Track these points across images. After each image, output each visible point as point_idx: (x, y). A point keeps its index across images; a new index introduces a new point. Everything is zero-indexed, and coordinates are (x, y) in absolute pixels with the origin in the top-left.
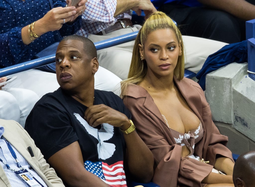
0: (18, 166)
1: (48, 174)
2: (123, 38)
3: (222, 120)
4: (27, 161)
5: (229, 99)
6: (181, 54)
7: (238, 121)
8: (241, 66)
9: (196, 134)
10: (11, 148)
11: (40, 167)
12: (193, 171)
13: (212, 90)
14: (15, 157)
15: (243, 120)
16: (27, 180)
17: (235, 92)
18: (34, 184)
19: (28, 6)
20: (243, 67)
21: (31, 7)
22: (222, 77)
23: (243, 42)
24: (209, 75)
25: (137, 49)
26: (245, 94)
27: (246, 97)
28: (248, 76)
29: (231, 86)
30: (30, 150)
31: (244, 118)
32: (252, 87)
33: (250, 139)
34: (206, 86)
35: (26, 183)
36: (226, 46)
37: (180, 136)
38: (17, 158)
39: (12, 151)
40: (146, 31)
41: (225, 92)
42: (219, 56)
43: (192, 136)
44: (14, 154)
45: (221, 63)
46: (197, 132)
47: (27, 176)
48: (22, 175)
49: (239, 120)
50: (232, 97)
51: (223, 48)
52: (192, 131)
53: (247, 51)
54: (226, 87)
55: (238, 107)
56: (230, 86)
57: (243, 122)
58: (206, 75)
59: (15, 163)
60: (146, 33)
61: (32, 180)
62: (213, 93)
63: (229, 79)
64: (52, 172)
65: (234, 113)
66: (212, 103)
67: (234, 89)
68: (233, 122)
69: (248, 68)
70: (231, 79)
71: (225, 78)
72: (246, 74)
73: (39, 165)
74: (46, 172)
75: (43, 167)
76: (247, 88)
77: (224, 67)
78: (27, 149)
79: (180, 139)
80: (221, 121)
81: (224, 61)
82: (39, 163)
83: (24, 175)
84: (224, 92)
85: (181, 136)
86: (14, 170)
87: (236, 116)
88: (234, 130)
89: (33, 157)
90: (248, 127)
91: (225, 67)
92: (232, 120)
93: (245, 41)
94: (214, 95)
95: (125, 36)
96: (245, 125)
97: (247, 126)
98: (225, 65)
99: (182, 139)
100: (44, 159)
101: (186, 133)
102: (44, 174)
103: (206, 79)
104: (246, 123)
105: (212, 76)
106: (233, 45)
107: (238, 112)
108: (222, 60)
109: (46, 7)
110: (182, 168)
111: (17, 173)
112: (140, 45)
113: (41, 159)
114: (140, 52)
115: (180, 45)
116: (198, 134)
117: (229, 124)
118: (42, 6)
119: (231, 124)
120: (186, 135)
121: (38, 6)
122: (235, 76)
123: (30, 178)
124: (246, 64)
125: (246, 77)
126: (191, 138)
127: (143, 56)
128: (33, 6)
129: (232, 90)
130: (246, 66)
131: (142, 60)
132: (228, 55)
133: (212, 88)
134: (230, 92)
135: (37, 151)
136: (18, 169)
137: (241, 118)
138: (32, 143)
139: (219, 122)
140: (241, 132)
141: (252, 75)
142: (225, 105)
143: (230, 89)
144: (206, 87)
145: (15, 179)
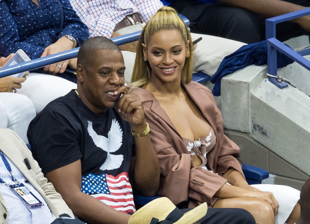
0: (13, 180)
1: (46, 189)
2: (130, 37)
3: (239, 128)
4: (22, 174)
5: (247, 105)
6: (189, 55)
7: (256, 130)
8: (260, 68)
9: (208, 141)
10: (5, 160)
11: (37, 181)
12: (204, 185)
13: (228, 95)
14: (9, 169)
15: (262, 129)
16: (22, 195)
17: (253, 97)
18: (31, 200)
19: (41, 13)
20: (262, 70)
21: (44, 15)
22: (239, 81)
23: (263, 42)
24: (225, 78)
25: (141, 48)
26: (264, 100)
27: (265, 103)
28: (267, 80)
29: (249, 90)
30: (26, 162)
31: (263, 126)
32: (272, 91)
33: (270, 150)
34: (221, 90)
35: (22, 198)
36: (244, 46)
37: (189, 143)
38: (11, 171)
39: (6, 163)
40: (150, 31)
41: (243, 97)
42: (236, 58)
43: (203, 143)
44: (8, 166)
45: (238, 65)
46: (208, 139)
47: (24, 190)
48: (17, 190)
49: (257, 128)
50: (250, 104)
51: (240, 48)
52: (203, 138)
53: (267, 52)
54: (244, 91)
55: (256, 114)
56: (247, 91)
57: (261, 130)
58: (221, 79)
59: (9, 176)
60: (150, 33)
61: (28, 195)
62: (229, 98)
63: (246, 83)
64: (51, 187)
65: (252, 121)
66: (228, 109)
67: (252, 94)
68: (250, 131)
69: (267, 72)
70: (249, 83)
71: (242, 82)
72: (265, 78)
73: (37, 179)
74: (45, 187)
75: (41, 181)
76: (267, 93)
77: (241, 69)
78: (24, 161)
79: (189, 146)
80: (237, 129)
81: (241, 63)
82: (37, 176)
83: (20, 189)
84: (241, 97)
85: (191, 144)
86: (9, 184)
87: (254, 124)
88: (252, 139)
89: (30, 170)
90: (267, 137)
91: (243, 69)
92: (250, 128)
93: (264, 41)
94: (230, 101)
95: (132, 35)
96: (264, 133)
97: (266, 135)
98: (242, 68)
99: (192, 147)
100: (41, 172)
101: (196, 141)
102: (42, 189)
103: (222, 83)
104: (265, 132)
105: (228, 80)
106: (252, 45)
107: (256, 119)
108: (239, 62)
109: (58, 18)
110: (192, 180)
111: (12, 187)
112: (143, 44)
113: (39, 172)
114: (144, 51)
115: (188, 45)
116: (209, 141)
117: (246, 133)
118: (54, 16)
119: (249, 133)
120: (196, 142)
121: (51, 15)
122: (254, 79)
123: (26, 193)
124: (266, 66)
125: (266, 81)
126: (202, 145)
127: (146, 56)
128: (46, 14)
129: (250, 96)
130: (265, 69)
131: (145, 61)
132: (246, 56)
133: (228, 93)
134: (248, 98)
135: (35, 164)
136: (13, 183)
137: (259, 126)
138: (29, 154)
139: (235, 130)
140: (260, 142)
141: (272, 79)
142: (242, 112)
143: (248, 94)
144: (221, 92)
145: (10, 193)
